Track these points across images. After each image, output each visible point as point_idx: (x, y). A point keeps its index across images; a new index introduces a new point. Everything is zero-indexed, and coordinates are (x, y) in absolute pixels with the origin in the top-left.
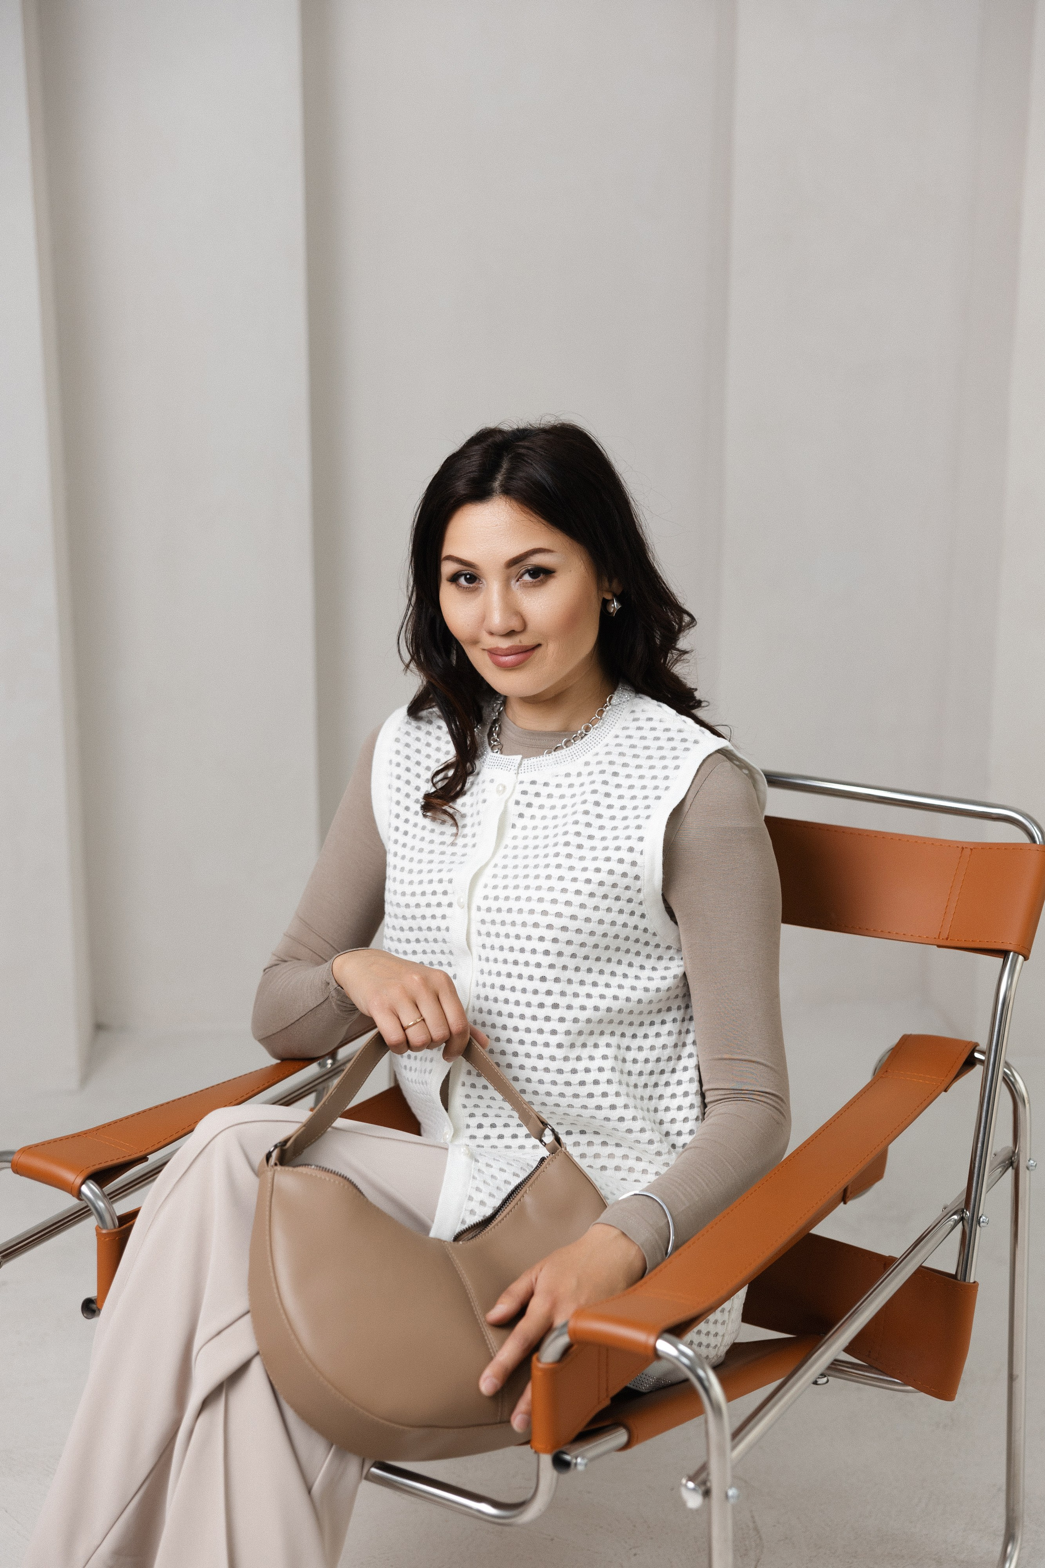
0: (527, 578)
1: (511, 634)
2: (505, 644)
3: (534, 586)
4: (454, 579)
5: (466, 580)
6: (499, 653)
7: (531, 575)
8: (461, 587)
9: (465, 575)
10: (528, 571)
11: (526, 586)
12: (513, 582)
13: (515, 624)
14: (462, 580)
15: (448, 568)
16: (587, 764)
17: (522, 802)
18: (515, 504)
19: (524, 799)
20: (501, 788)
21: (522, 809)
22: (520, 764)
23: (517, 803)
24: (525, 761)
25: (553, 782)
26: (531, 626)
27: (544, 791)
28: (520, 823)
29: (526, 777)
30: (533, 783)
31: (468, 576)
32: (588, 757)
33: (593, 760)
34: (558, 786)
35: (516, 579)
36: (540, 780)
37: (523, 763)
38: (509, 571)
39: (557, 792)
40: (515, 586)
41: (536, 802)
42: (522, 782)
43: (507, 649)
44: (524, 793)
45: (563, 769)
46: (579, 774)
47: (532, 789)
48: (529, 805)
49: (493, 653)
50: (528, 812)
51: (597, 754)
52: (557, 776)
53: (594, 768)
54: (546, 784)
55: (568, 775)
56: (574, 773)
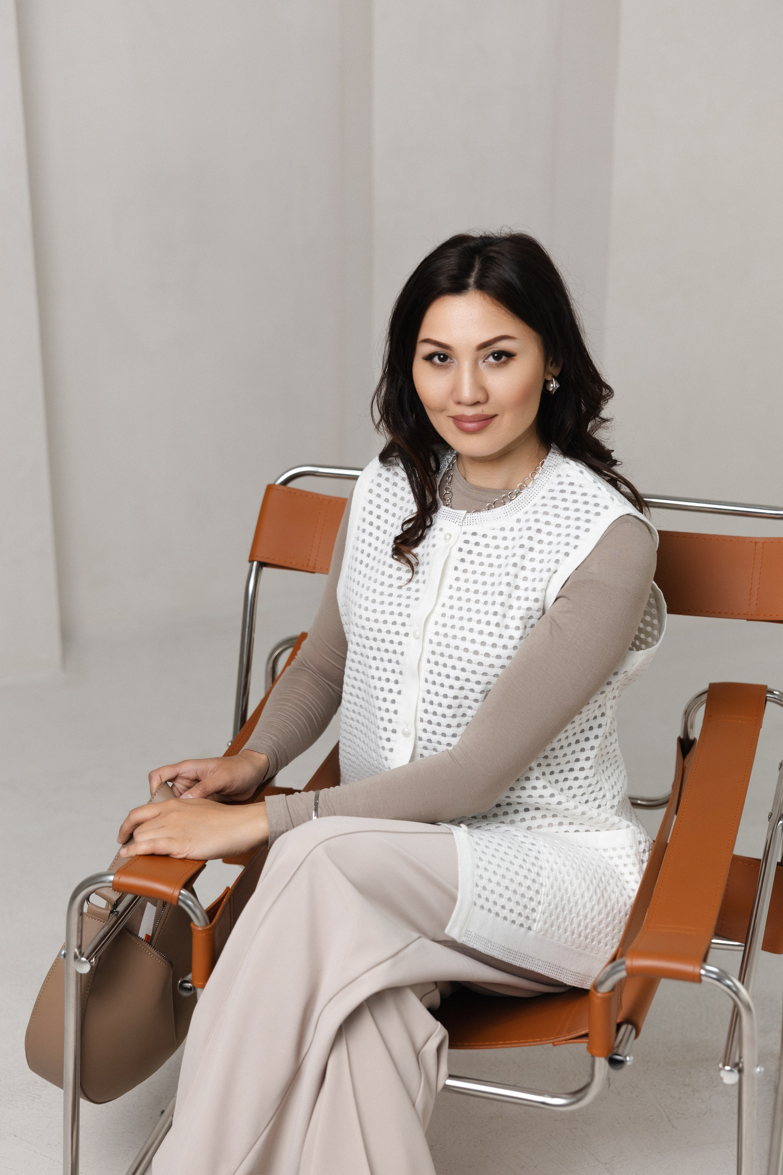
0: (491, 359)
1: (476, 403)
2: (470, 412)
3: (498, 366)
4: (429, 358)
5: (440, 359)
6: (464, 420)
7: (496, 358)
8: (436, 365)
9: (439, 355)
10: (493, 354)
11: (491, 366)
12: (480, 362)
13: (480, 397)
14: (436, 359)
15: (424, 349)
16: (518, 521)
17: (464, 549)
18: (488, 298)
19: (466, 548)
20: (448, 537)
21: (463, 555)
22: (465, 518)
23: (460, 550)
24: (469, 515)
25: (490, 534)
26: (491, 400)
27: (483, 541)
28: (461, 566)
29: (470, 529)
30: (474, 534)
31: (442, 357)
32: (520, 515)
33: (523, 518)
34: (495, 538)
35: (483, 360)
36: (480, 533)
37: (467, 516)
38: (477, 353)
39: (493, 543)
40: (482, 366)
41: (476, 550)
42: (465, 533)
43: (471, 417)
44: (467, 542)
45: (498, 525)
46: (512, 529)
47: (473, 539)
48: (470, 552)
49: (457, 419)
50: (469, 558)
51: (526, 513)
52: (494, 529)
53: (524, 525)
54: (484, 536)
55: (503, 529)
56: (508, 528)
